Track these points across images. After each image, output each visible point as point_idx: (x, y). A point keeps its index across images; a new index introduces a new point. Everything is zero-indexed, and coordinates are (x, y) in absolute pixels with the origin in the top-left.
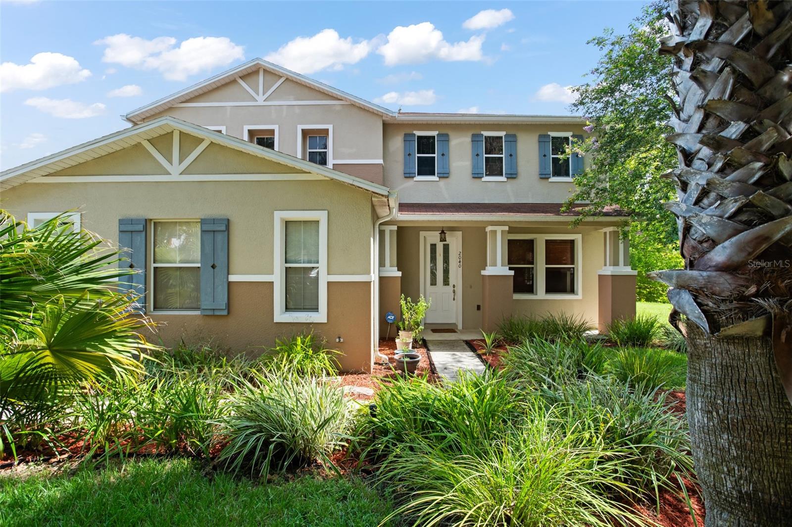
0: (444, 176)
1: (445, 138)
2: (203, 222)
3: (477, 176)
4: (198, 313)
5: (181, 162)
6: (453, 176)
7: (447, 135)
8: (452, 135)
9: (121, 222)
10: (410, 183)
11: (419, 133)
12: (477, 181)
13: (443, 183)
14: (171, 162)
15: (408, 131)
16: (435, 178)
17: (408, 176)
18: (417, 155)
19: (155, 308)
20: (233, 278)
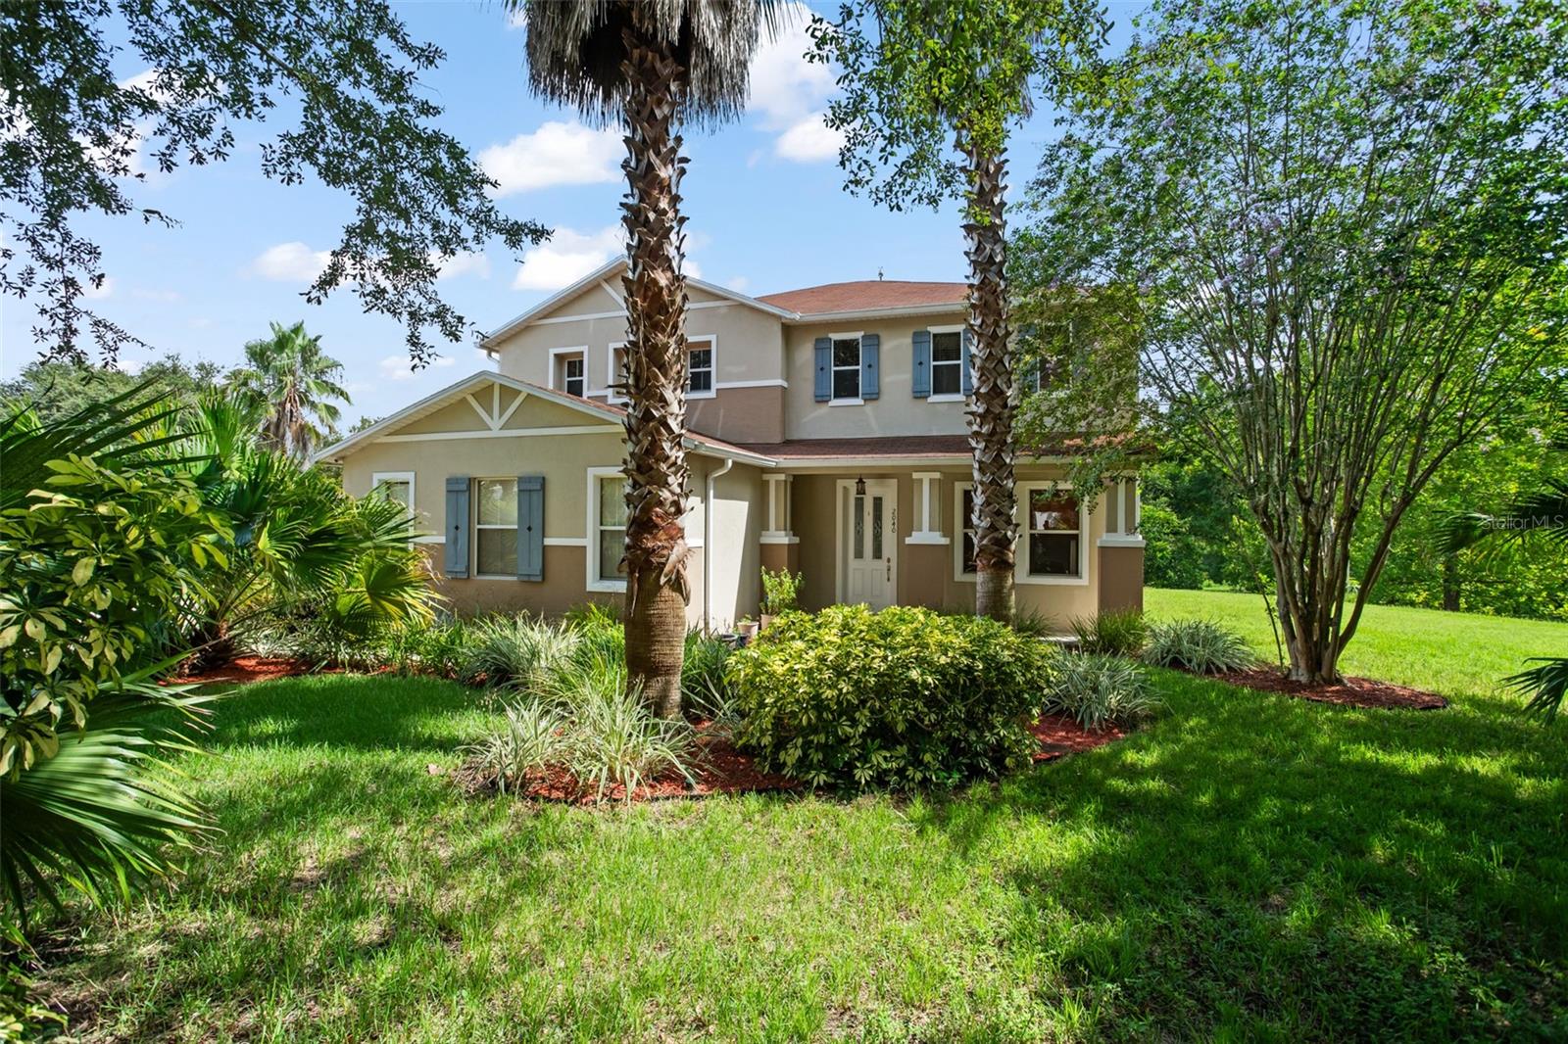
0: (873, 396)
1: (873, 341)
2: (521, 480)
3: (919, 395)
4: (515, 578)
5: (501, 415)
6: (885, 397)
7: (878, 337)
8: (883, 335)
9: (449, 481)
10: (823, 410)
11: (835, 336)
12: (921, 402)
13: (870, 408)
14: (491, 416)
15: (822, 335)
16: (859, 401)
17: (821, 399)
18: (834, 368)
19: (479, 572)
20: (548, 541)
